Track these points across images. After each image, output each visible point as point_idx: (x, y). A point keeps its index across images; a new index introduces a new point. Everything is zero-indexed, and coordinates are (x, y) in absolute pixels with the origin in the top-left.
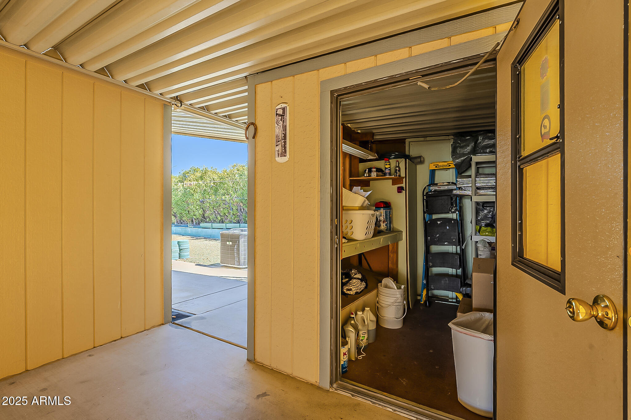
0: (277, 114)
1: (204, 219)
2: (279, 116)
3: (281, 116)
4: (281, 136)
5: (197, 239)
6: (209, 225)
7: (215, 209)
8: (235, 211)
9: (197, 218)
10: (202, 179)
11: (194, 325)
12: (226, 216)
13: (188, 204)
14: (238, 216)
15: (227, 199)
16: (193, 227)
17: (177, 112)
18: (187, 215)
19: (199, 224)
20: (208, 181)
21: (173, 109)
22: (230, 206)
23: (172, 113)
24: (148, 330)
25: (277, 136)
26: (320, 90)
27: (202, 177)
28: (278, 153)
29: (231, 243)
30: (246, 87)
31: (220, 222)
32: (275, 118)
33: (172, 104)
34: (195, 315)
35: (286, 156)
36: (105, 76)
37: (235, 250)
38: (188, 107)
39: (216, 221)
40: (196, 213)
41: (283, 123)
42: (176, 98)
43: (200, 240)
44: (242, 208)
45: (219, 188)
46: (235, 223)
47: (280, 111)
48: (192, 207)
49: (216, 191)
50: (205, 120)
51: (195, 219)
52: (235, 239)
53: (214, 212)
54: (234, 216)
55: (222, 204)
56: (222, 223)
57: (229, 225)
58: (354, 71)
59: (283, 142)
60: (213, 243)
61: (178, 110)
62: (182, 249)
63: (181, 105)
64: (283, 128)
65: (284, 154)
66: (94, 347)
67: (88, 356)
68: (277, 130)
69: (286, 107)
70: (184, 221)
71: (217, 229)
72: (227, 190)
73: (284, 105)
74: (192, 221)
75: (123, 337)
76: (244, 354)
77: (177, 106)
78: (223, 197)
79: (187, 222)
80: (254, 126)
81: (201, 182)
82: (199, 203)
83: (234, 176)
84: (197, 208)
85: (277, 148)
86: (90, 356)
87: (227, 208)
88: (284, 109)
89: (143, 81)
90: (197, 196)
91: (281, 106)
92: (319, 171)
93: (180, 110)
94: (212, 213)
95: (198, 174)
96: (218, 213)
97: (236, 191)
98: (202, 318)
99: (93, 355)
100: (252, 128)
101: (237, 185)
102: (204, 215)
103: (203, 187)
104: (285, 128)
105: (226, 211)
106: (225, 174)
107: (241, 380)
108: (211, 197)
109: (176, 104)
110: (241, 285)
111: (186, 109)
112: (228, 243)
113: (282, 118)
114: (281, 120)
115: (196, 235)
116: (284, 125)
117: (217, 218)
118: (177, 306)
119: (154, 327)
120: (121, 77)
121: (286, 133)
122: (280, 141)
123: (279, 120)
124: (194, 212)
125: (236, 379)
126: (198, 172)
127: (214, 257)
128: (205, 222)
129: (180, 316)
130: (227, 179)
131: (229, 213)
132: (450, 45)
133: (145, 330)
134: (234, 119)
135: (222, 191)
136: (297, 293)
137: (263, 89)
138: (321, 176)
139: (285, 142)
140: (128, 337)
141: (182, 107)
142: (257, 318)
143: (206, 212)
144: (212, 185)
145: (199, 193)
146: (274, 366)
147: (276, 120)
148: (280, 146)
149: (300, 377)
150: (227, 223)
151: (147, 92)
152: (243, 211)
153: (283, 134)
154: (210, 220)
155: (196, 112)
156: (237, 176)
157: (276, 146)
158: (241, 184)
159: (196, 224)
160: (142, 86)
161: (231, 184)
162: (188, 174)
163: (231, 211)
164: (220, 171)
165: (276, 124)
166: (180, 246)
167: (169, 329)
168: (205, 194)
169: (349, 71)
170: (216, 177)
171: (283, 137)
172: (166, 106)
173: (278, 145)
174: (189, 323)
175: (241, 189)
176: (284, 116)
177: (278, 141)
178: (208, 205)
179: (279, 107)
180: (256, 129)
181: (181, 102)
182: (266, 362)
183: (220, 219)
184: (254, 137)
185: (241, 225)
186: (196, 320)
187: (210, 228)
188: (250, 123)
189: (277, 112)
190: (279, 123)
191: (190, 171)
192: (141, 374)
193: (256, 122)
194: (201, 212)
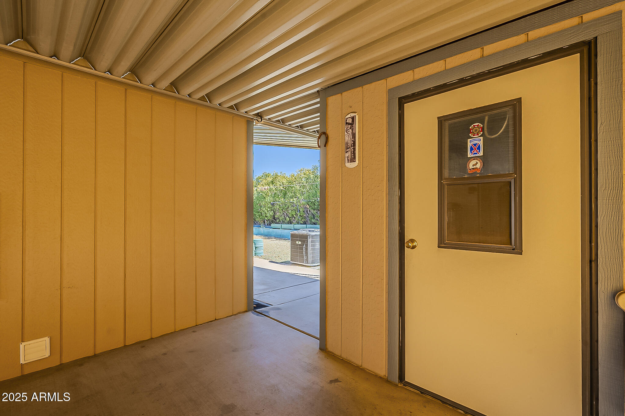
0: (346, 123)
1: (274, 220)
2: (348, 125)
3: (351, 124)
4: (350, 142)
5: (269, 238)
6: (278, 226)
7: (284, 211)
8: (302, 212)
9: (268, 219)
10: (273, 184)
11: (272, 314)
12: (294, 217)
13: (261, 207)
14: (305, 218)
15: (295, 202)
16: (265, 227)
17: (257, 126)
18: (260, 217)
19: (270, 225)
20: (278, 185)
21: (254, 123)
22: (297, 208)
23: (254, 127)
24: (235, 315)
25: (347, 144)
26: (387, 97)
27: (272, 181)
28: (348, 159)
29: (300, 243)
30: (318, 100)
31: (288, 223)
32: (345, 127)
33: (254, 120)
34: (272, 305)
35: (355, 162)
36: (205, 101)
37: (304, 249)
38: (267, 121)
39: (285, 222)
40: (268, 215)
41: (353, 131)
42: (258, 115)
43: (271, 240)
44: (308, 210)
45: (287, 191)
46: (302, 224)
47: (350, 121)
48: (265, 209)
49: (285, 194)
50: (279, 131)
51: (267, 220)
52: (304, 238)
53: (283, 213)
54: (301, 218)
55: (290, 206)
56: (290, 224)
57: (297, 226)
58: (422, 77)
59: (352, 149)
60: (282, 242)
61: (259, 125)
62: (257, 247)
63: (261, 121)
64: (352, 136)
65: (353, 160)
66: (196, 325)
67: (192, 332)
68: (347, 138)
69: (355, 116)
70: (257, 222)
71: (286, 230)
72: (294, 193)
73: (353, 115)
74: (264, 222)
75: (217, 319)
76: (316, 344)
77: (258, 121)
78: (291, 200)
79: (260, 222)
80: (325, 135)
81: (272, 186)
82: (270, 205)
83: (301, 180)
84: (269, 210)
85: (347, 155)
86: (194, 332)
87: (295, 210)
88: (353, 118)
89: (232, 103)
90: (268, 199)
91: (351, 115)
92: (387, 175)
93: (260, 124)
94: (281, 214)
95: (270, 179)
96: (287, 215)
97: (302, 194)
98: (279, 309)
99: (196, 332)
100: (323, 137)
101: (303, 188)
102: (274, 216)
103: (274, 191)
104: (354, 135)
105: (294, 213)
106: (293, 178)
107: (315, 365)
108: (280, 200)
109: (257, 120)
110: (310, 282)
111: (265, 123)
112: (297, 242)
113: (351, 126)
114: (351, 128)
115: (268, 235)
116: (353, 133)
117: (286, 220)
118: (257, 297)
119: (240, 313)
120: (217, 102)
121: (355, 140)
122: (350, 148)
123: (349, 129)
124: (265, 213)
125: (311, 364)
126: (269, 177)
127: (285, 255)
128: (275, 223)
129: (259, 306)
130: (295, 183)
131: (296, 215)
132: (527, 41)
133: (233, 315)
134: (305, 129)
135: (290, 194)
136: (366, 289)
137: (333, 101)
138: (389, 179)
139: (354, 149)
140: (221, 320)
141: (262, 122)
142: (328, 311)
143: (276, 213)
144: (282, 188)
145: (270, 197)
146: (344, 356)
147: (346, 128)
148: (350, 152)
149: (370, 369)
150: (295, 224)
151: (235, 112)
152: (309, 212)
153: (353, 141)
154: (280, 221)
155: (272, 125)
156: (303, 179)
157: (346, 152)
158: (308, 188)
159: (267, 225)
160: (231, 107)
161: (298, 188)
162: (261, 179)
163: (298, 212)
164: (288, 175)
165: (346, 132)
166: (256, 244)
167: (251, 316)
168: (275, 197)
169: (417, 77)
170: (285, 181)
171: (352, 144)
172: (249, 122)
173: (348, 152)
174: (267, 312)
175: (307, 192)
176: (353, 124)
177: (348, 148)
178: (278, 207)
179: (349, 116)
180: (327, 138)
181: (261, 117)
182: (337, 352)
183: (288, 220)
184: (325, 146)
185: (307, 225)
186: (272, 310)
187: (280, 229)
188: (322, 133)
189: (346, 121)
190: (348, 131)
191: (263, 176)
192: (233, 351)
193: (327, 131)
194: (271, 213)
